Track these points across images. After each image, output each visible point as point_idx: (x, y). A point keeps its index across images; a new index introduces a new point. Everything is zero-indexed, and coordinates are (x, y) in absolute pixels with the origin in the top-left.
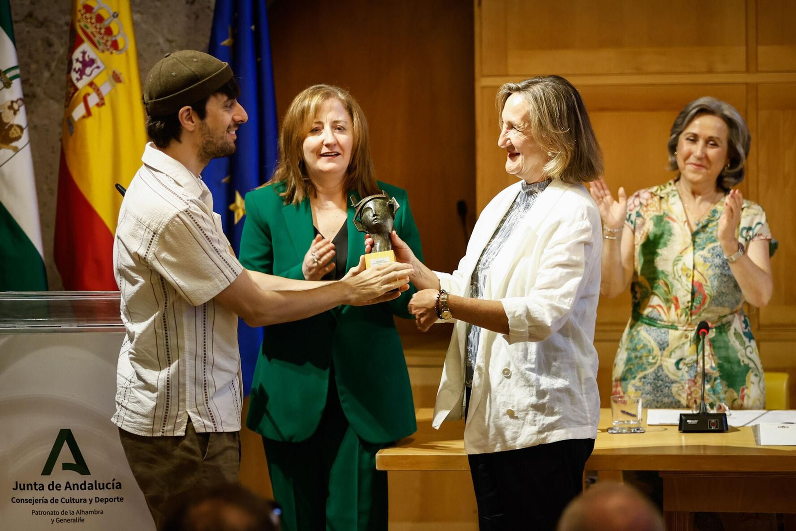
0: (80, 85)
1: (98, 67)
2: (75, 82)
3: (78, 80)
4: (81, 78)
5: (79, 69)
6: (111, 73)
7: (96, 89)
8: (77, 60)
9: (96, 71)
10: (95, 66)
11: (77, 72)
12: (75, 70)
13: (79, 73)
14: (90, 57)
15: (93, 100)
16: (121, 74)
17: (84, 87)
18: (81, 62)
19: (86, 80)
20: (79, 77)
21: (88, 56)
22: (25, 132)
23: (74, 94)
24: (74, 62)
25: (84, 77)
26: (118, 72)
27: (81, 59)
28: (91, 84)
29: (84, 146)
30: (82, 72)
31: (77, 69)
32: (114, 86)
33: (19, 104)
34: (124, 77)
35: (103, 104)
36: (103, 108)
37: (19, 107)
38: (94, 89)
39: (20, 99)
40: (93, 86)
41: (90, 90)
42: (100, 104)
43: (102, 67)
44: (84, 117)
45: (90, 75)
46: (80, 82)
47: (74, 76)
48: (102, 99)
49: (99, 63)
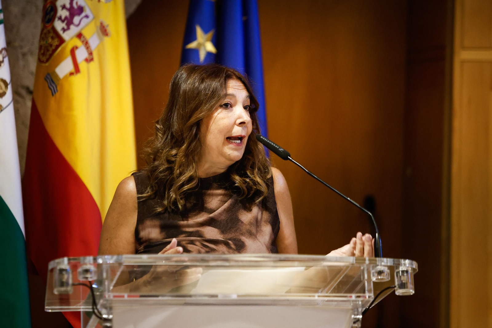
0: (66, 36)
1: (87, 17)
2: (61, 32)
3: (64, 30)
4: (68, 28)
5: (66, 18)
6: (99, 24)
7: (85, 42)
8: (64, 7)
9: (85, 21)
10: (83, 14)
11: (63, 21)
12: (60, 18)
13: (66, 22)
14: (79, 4)
15: (81, 54)
16: (108, 26)
17: (72, 38)
18: (67, 9)
19: (74, 30)
20: (66, 27)
21: (77, 3)
22: (9, 87)
23: (57, 47)
24: (59, 9)
25: (72, 27)
26: (105, 24)
27: (68, 6)
28: (80, 36)
29: (70, 108)
30: (69, 22)
31: (63, 18)
32: (101, 40)
33: (3, 55)
34: (111, 29)
35: (92, 60)
36: (92, 64)
37: (4, 58)
38: (83, 42)
39: (4, 49)
40: (82, 39)
41: (78, 42)
42: (89, 60)
43: (91, 17)
44: (71, 74)
45: (78, 25)
46: (67, 32)
47: (59, 25)
48: (91, 54)
49: (87, 11)
